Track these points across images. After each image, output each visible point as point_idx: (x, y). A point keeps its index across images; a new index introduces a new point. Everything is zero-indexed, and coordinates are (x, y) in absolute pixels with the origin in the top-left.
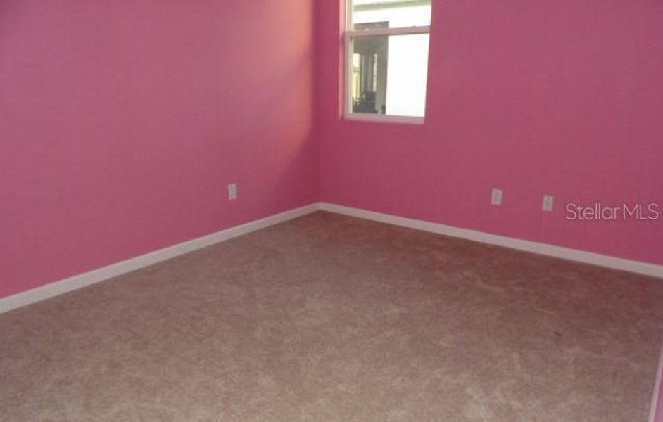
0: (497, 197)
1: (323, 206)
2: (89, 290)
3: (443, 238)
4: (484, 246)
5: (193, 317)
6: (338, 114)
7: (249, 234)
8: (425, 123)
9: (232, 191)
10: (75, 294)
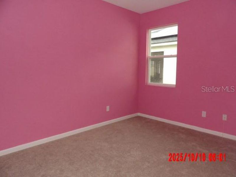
0: (204, 114)
1: (139, 114)
2: (58, 141)
3: (183, 128)
4: (200, 133)
5: (91, 154)
6: (145, 84)
7: (112, 123)
8: (176, 87)
9: (108, 109)
10: (53, 142)
